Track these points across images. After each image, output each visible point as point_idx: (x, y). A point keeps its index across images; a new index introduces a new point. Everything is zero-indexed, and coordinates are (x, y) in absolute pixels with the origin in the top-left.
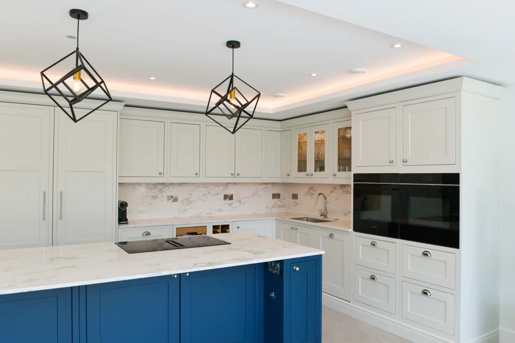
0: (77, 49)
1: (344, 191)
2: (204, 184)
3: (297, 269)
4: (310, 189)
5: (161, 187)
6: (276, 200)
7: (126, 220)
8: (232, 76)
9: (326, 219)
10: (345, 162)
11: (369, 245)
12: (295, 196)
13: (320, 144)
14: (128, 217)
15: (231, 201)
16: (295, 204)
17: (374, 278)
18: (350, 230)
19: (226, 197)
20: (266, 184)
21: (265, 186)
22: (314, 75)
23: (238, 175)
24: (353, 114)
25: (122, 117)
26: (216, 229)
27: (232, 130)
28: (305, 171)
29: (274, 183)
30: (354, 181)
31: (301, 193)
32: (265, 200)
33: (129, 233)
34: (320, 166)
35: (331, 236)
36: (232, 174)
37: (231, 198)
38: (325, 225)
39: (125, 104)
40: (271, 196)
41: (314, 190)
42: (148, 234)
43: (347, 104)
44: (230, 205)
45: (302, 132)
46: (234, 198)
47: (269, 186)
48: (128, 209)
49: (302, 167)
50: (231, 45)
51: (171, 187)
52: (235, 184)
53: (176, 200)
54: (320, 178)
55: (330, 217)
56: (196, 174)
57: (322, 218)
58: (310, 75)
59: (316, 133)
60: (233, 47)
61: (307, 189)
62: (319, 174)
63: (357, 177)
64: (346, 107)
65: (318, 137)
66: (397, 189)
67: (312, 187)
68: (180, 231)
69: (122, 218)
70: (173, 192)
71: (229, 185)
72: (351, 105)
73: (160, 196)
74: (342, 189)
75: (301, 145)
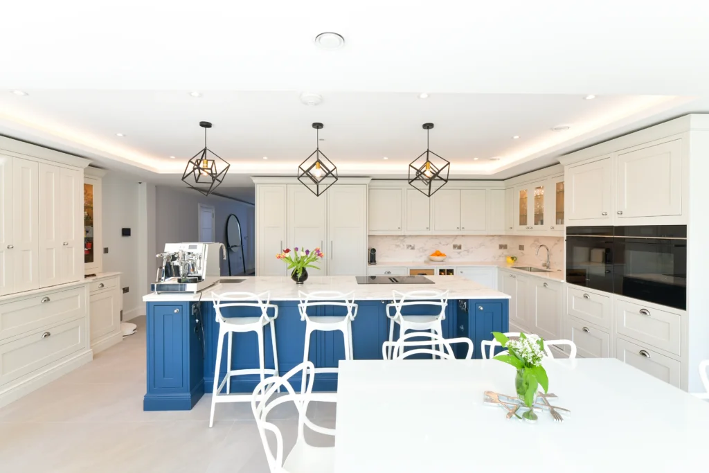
2: (436, 236)
3: (481, 308)
4: (535, 241)
5: (402, 238)
6: (502, 250)
7: (375, 262)
8: (428, 152)
9: (548, 270)
10: (560, 215)
11: (582, 296)
12: (521, 248)
13: (539, 199)
14: (376, 260)
15: (459, 250)
16: (521, 254)
17: (586, 331)
18: (563, 281)
19: (455, 246)
20: (492, 236)
21: (491, 238)
22: (516, 137)
23: (463, 228)
24: (566, 169)
25: (370, 189)
26: (442, 272)
27: (428, 194)
28: (526, 224)
29: (500, 236)
30: (567, 234)
31: (527, 244)
32: (493, 250)
33: (376, 271)
34: (539, 219)
35: (545, 285)
36: (458, 228)
37: (460, 247)
38: (547, 276)
39: (371, 178)
40: (498, 247)
41: (538, 242)
42: (389, 273)
43: (559, 159)
44: (459, 253)
45: (523, 188)
46: (462, 247)
47: (496, 238)
48: (377, 253)
49: (523, 220)
50: (426, 127)
51: (410, 238)
52: (463, 236)
53: (413, 248)
54: (539, 231)
55: (552, 268)
56: (427, 228)
57: (544, 268)
58: (513, 138)
59: (536, 188)
60: (428, 128)
61: (531, 241)
62: (538, 227)
63: (569, 230)
64: (559, 163)
65: (538, 192)
66: (612, 242)
67: (537, 239)
68: (413, 272)
69: (372, 259)
70: (409, 242)
71: (458, 237)
72: (562, 161)
73: (401, 245)
75: (523, 202)
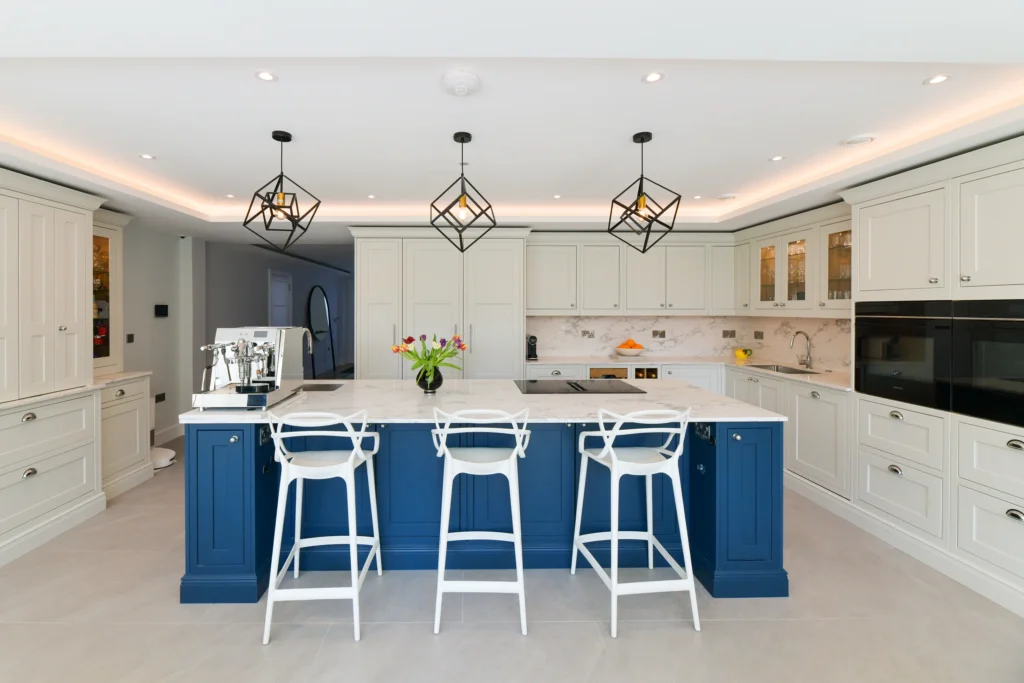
0: (462, 174)
1: (843, 329)
2: (626, 317)
3: (739, 438)
4: (783, 325)
5: (575, 321)
6: (728, 339)
7: (536, 356)
8: (642, 179)
9: (808, 370)
10: (840, 284)
11: (888, 415)
12: (759, 335)
13: (796, 261)
14: (538, 353)
15: (661, 340)
16: (759, 346)
17: (896, 471)
18: (848, 390)
19: (655, 334)
20: (713, 317)
21: (712, 320)
22: (777, 159)
23: (670, 305)
24: (855, 210)
25: (528, 245)
26: (639, 372)
27: (642, 249)
28: (773, 300)
29: (725, 317)
30: (857, 314)
31: (768, 330)
32: (713, 339)
33: (537, 371)
34: (797, 290)
35: (814, 395)
36: (662, 305)
37: (663, 335)
38: (808, 378)
39: (530, 229)
40: (721, 334)
41: (790, 327)
42: (558, 373)
43: (842, 195)
44: (662, 343)
45: (767, 244)
46: (666, 334)
47: (720, 321)
48: (538, 344)
49: (767, 293)
50: (639, 139)
51: (587, 321)
52: (667, 317)
53: (591, 336)
54: (795, 308)
55: (816, 367)
56: (615, 306)
57: (803, 368)
58: (771, 160)
59: (790, 244)
60: (642, 141)
61: (777, 325)
62: (796, 303)
63: (861, 307)
64: (841, 200)
65: (794, 249)
66: (947, 328)
67: (786, 322)
68: (595, 373)
69: (532, 353)
70: (589, 326)
71: (660, 319)
72: (849, 197)
73: (574, 331)
74: (839, 326)
75: (766, 264)
